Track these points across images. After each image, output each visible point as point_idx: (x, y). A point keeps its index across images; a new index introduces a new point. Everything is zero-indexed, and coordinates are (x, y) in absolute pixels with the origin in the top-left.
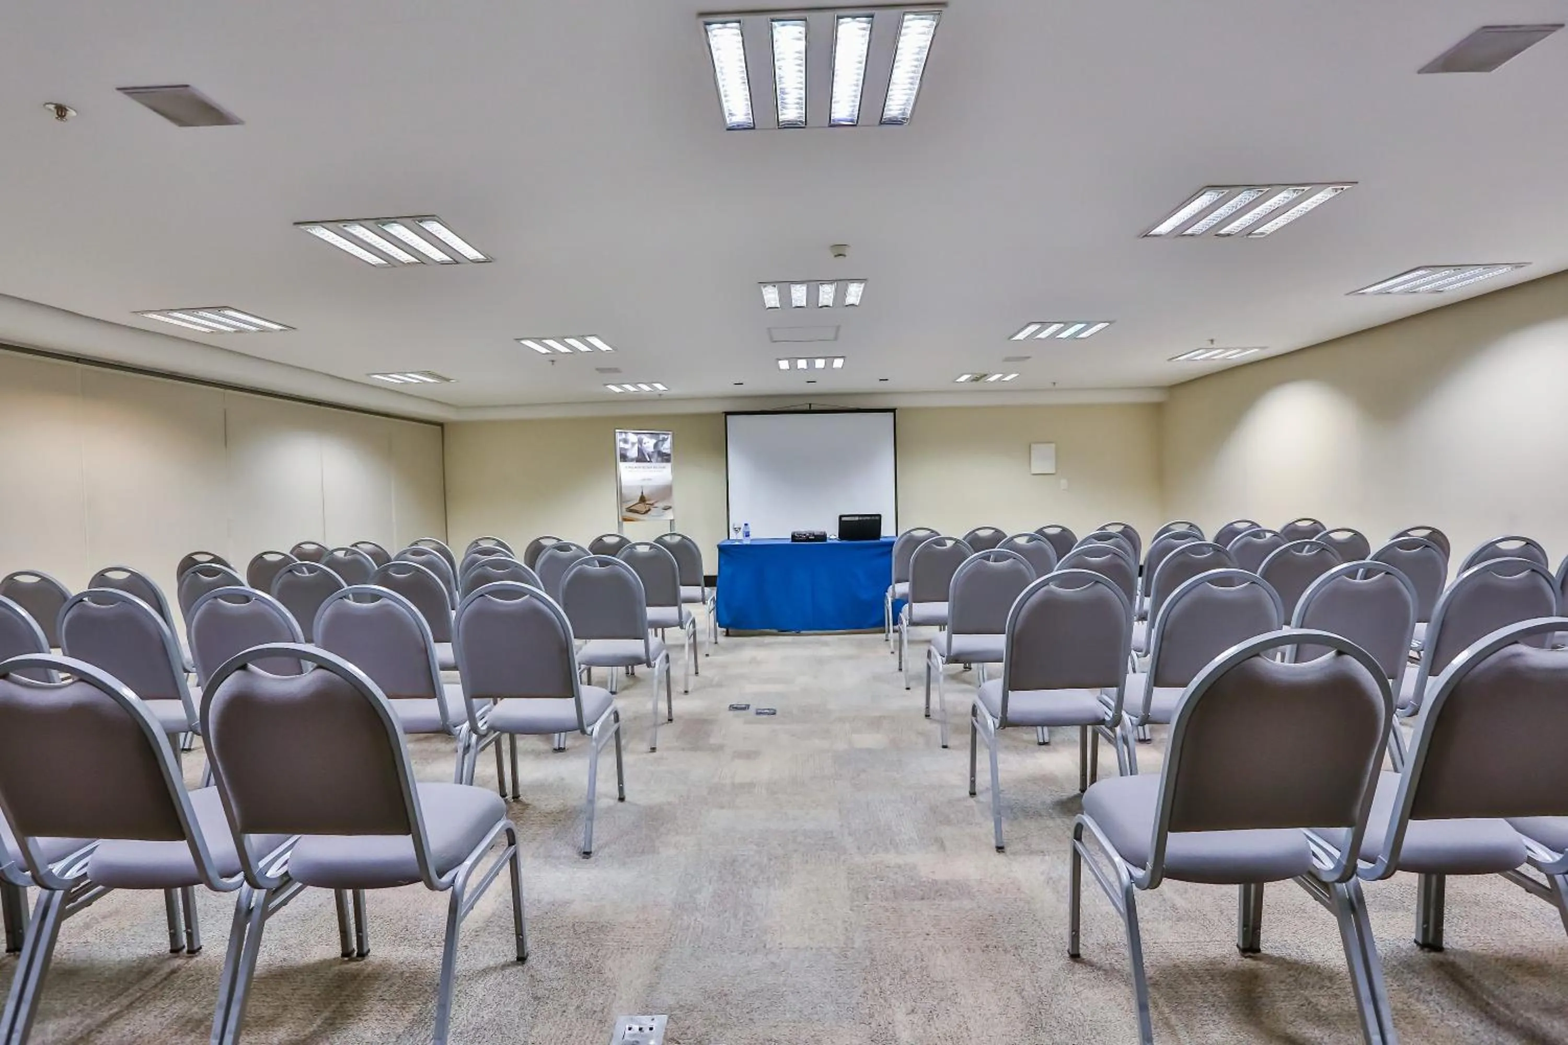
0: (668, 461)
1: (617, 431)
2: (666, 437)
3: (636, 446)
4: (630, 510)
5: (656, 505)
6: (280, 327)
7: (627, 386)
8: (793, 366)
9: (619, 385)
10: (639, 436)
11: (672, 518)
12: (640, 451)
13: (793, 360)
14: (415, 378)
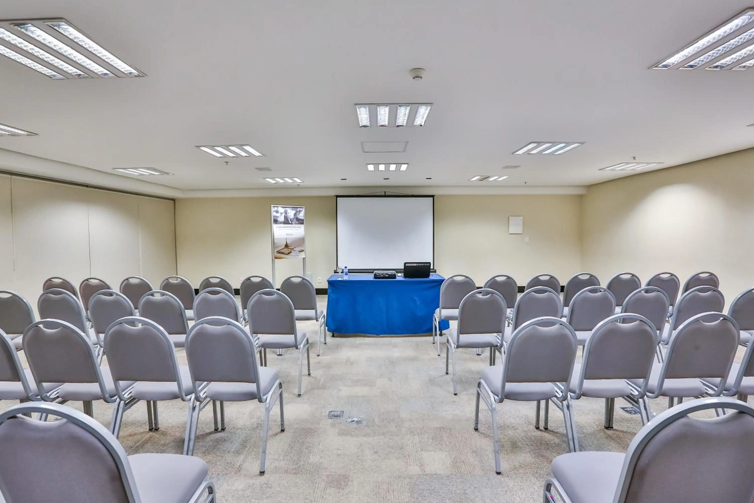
0: (302, 223)
1: (272, 206)
2: (301, 210)
3: (284, 214)
4: (279, 252)
5: (295, 249)
6: (26, 133)
7: (278, 180)
8: (376, 169)
9: (273, 178)
10: (286, 209)
11: (304, 257)
12: (286, 218)
13: (377, 165)
14: (146, 172)
